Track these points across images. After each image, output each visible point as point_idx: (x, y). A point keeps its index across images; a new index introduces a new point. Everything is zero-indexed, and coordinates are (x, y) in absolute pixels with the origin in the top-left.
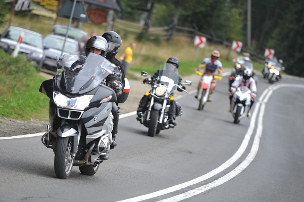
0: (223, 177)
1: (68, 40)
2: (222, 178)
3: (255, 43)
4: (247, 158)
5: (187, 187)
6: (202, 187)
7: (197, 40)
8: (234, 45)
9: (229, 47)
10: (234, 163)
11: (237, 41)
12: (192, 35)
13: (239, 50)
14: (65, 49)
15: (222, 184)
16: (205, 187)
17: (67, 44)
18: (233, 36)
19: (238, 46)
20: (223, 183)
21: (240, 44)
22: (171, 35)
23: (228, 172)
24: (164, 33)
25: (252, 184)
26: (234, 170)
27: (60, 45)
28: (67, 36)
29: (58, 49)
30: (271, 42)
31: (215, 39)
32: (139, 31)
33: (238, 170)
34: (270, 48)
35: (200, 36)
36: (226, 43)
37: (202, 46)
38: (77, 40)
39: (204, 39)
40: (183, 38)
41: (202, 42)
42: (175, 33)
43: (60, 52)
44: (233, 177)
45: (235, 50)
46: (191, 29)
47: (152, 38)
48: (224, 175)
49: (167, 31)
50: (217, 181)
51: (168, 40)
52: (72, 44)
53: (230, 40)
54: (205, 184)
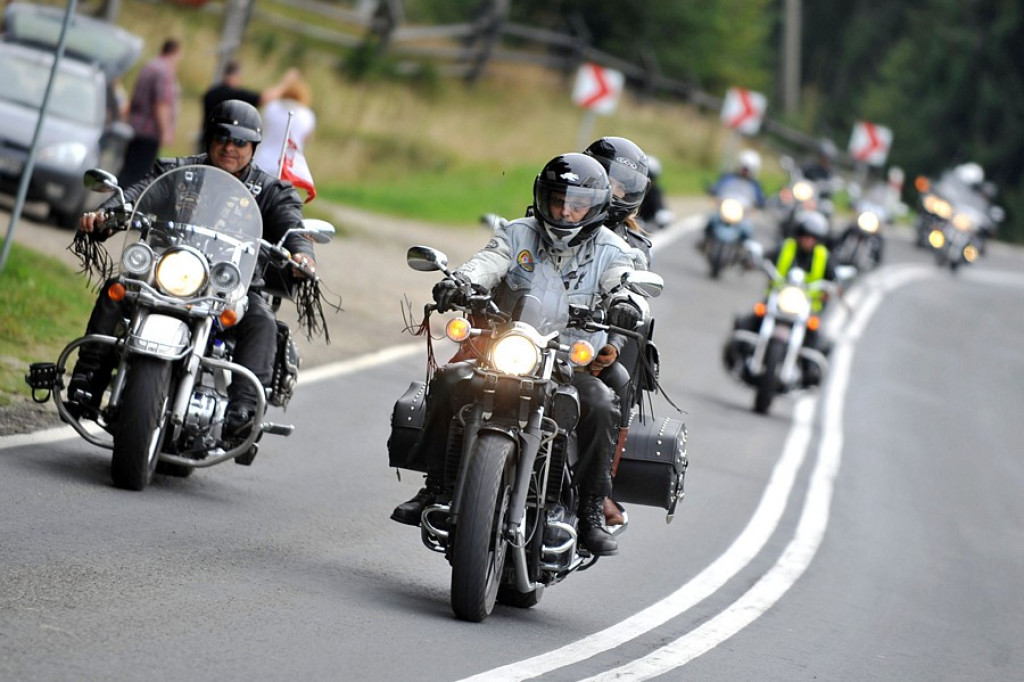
0: (688, 635)
1: (66, 65)
2: (682, 640)
3: (814, 101)
4: (782, 560)
5: (544, 674)
6: (604, 673)
7: (586, 83)
8: (733, 105)
9: (710, 112)
10: (730, 582)
11: (745, 88)
12: (566, 62)
13: (751, 125)
14: (52, 105)
15: (683, 663)
16: (618, 676)
17: (59, 85)
18: (729, 69)
19: (748, 111)
20: (688, 661)
21: (758, 102)
22: (481, 60)
23: (708, 617)
24: (455, 51)
25: (804, 667)
26: (733, 607)
27: (31, 84)
28: (61, 51)
29: (26, 105)
30: (877, 99)
31: (659, 79)
32: (352, 38)
33: (746, 608)
34: (873, 121)
35: (599, 66)
36: (700, 96)
37: (606, 106)
38: (102, 67)
39: (614, 79)
40: (529, 74)
41: (604, 91)
42: (498, 50)
43: (32, 117)
44: (727, 637)
45: (735, 126)
46: (561, 38)
47: (406, 68)
48: (693, 629)
49: (468, 41)
50: (666, 651)
51: (472, 78)
52: (81, 86)
53: (716, 86)
54: (618, 664)
